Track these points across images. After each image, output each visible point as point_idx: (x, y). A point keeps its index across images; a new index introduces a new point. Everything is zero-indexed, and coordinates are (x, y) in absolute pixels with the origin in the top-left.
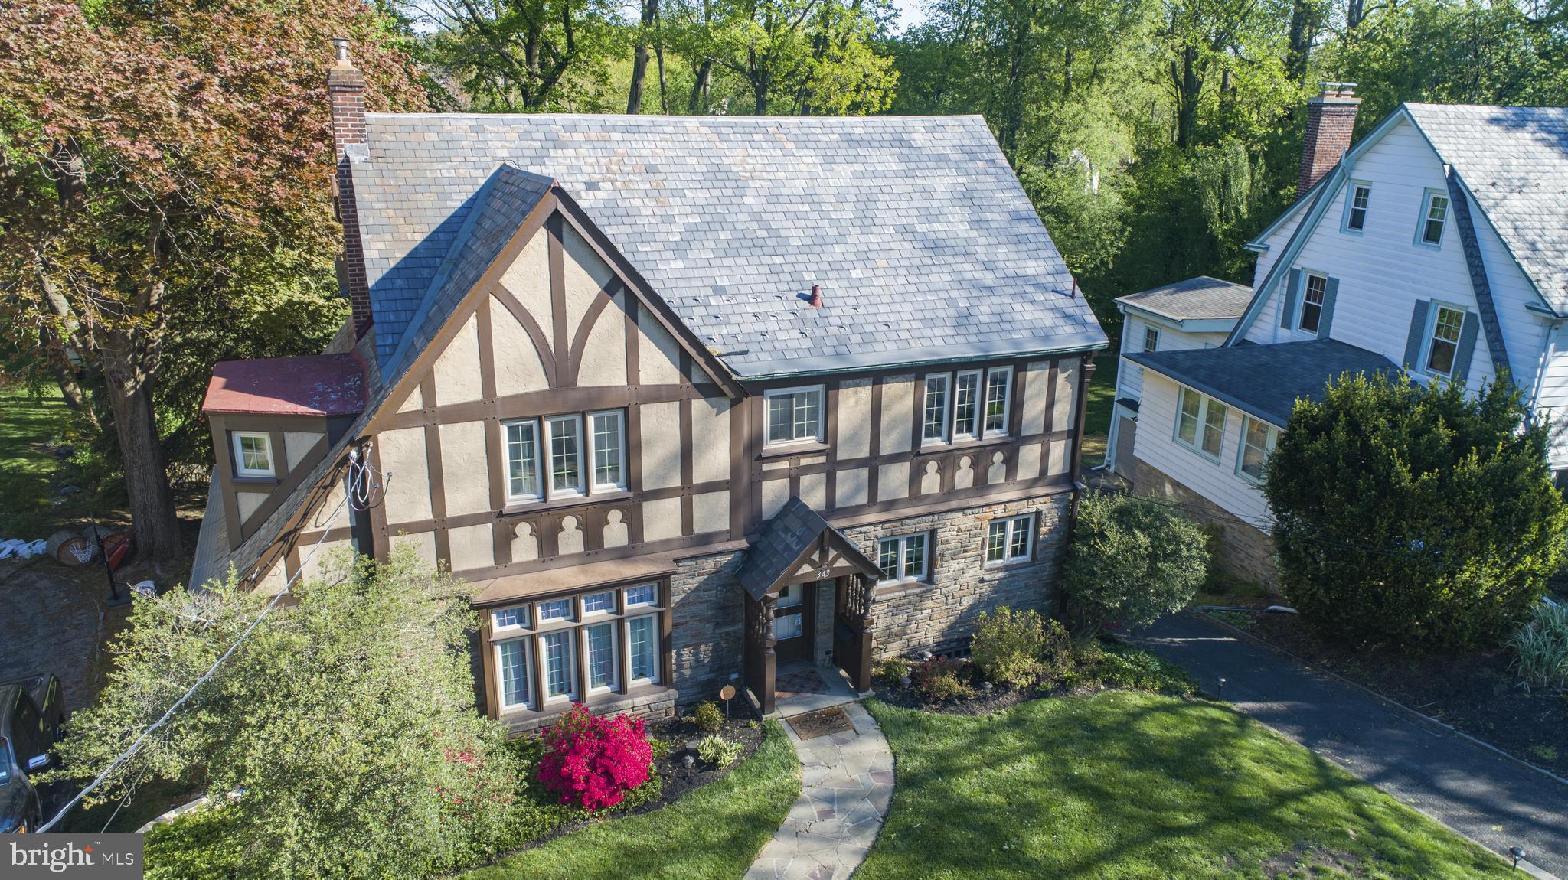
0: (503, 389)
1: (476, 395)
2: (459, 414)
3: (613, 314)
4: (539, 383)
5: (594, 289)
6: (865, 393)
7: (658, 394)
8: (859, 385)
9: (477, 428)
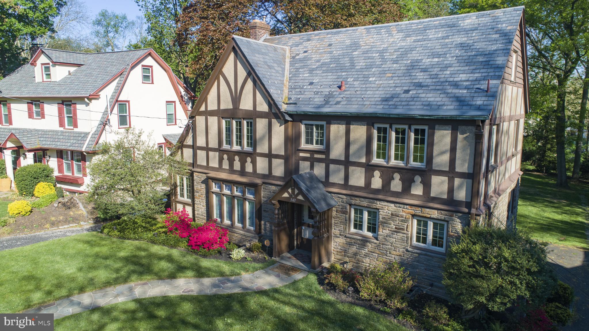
0: (222, 107)
1: (216, 108)
2: (212, 113)
3: (250, 84)
4: (231, 107)
5: (245, 74)
6: (342, 128)
7: (262, 115)
8: (339, 124)
9: (216, 118)
